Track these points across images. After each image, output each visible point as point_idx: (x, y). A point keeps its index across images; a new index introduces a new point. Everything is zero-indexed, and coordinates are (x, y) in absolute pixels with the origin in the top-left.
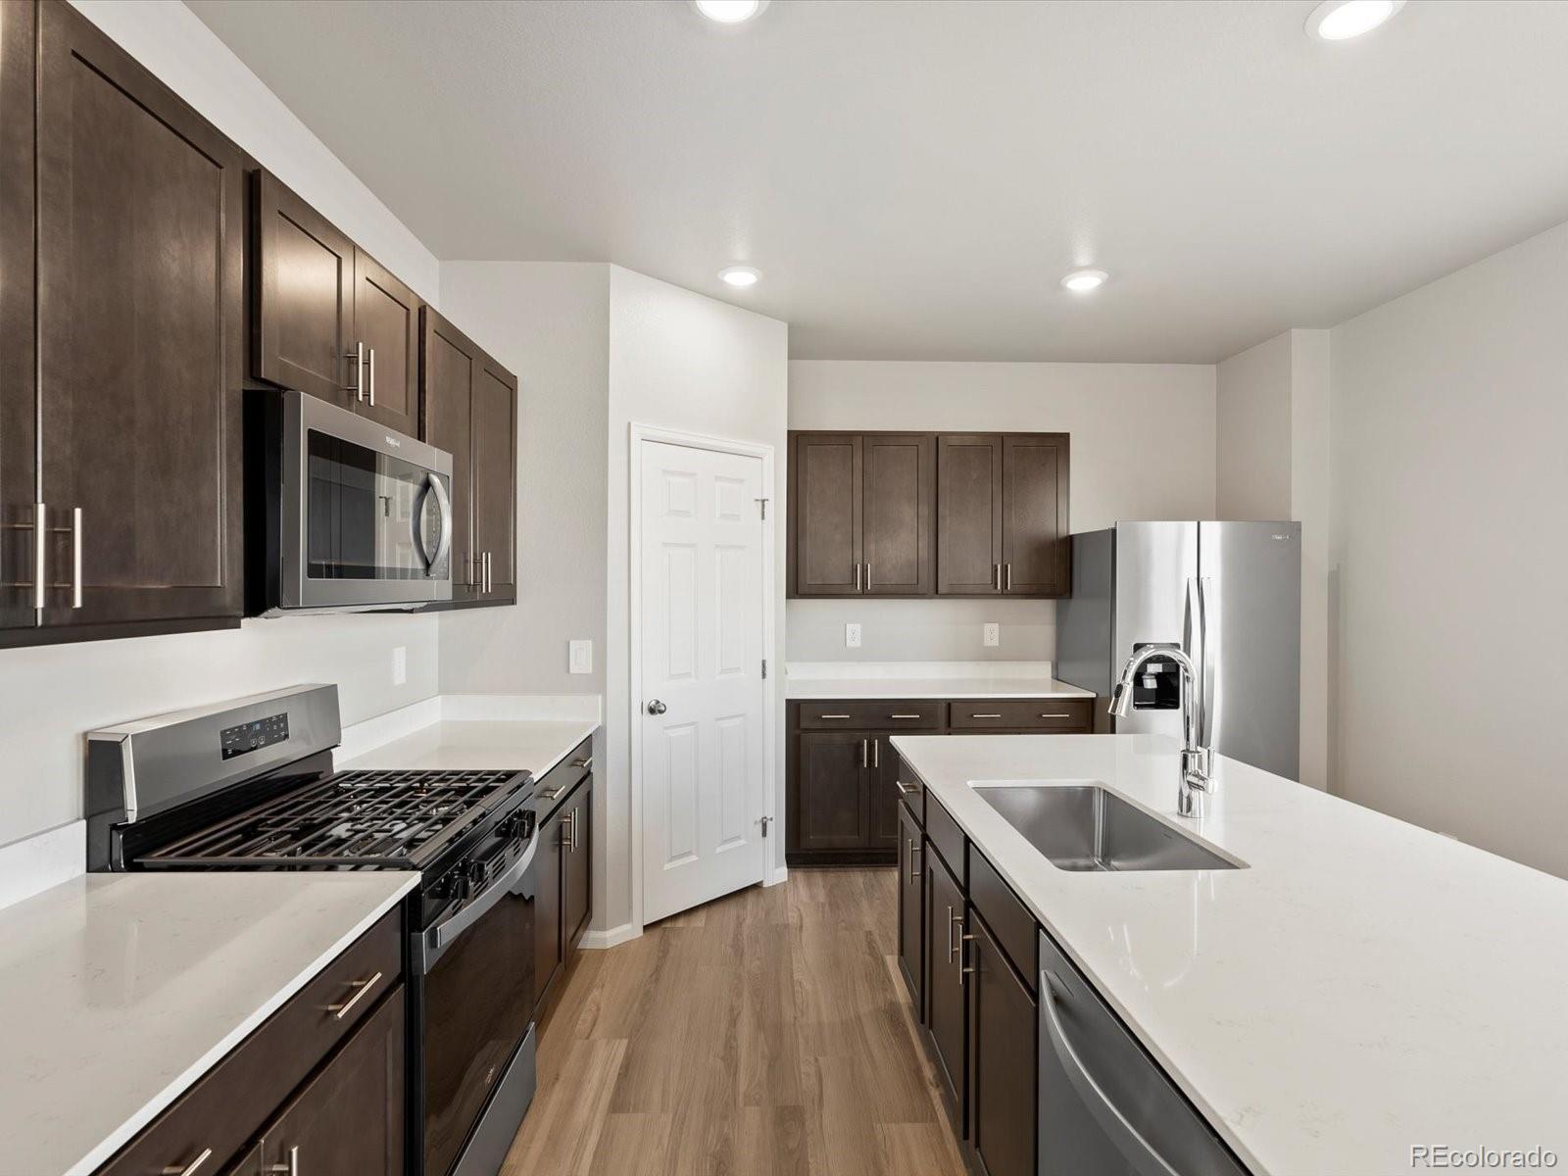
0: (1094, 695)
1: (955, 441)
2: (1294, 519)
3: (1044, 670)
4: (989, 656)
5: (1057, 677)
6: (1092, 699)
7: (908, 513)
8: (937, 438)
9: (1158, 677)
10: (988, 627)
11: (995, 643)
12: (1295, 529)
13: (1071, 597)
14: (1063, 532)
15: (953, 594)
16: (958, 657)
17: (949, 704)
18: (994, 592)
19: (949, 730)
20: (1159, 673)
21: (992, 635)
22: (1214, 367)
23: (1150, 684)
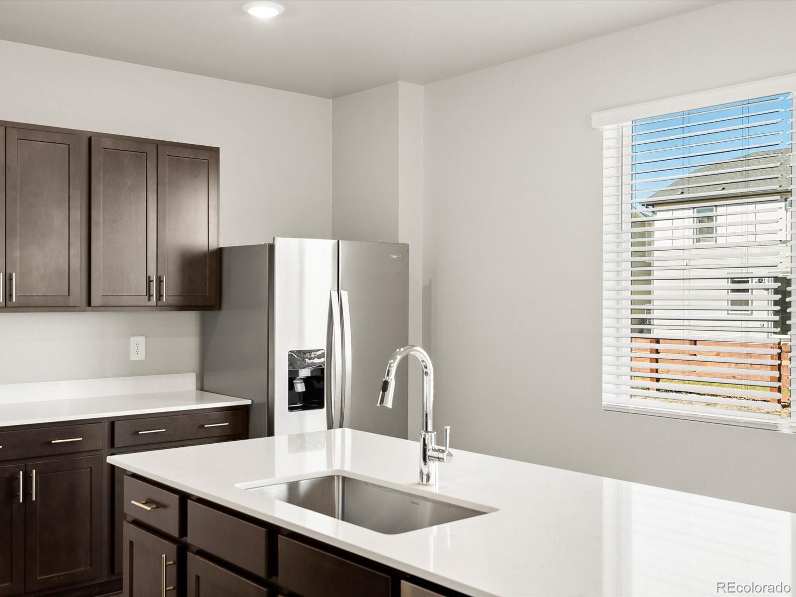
0: (249, 402)
1: (108, 144)
2: (401, 241)
3: (189, 382)
4: (136, 371)
5: (202, 388)
6: (247, 406)
7: (58, 218)
8: (90, 140)
9: (306, 380)
10: (133, 340)
11: (141, 356)
12: (404, 250)
13: (220, 308)
14: (214, 246)
15: (105, 307)
16: (101, 374)
17: (112, 423)
18: (149, 304)
19: (113, 451)
20: (307, 377)
21: (138, 348)
22: (330, 102)
23: (300, 387)
